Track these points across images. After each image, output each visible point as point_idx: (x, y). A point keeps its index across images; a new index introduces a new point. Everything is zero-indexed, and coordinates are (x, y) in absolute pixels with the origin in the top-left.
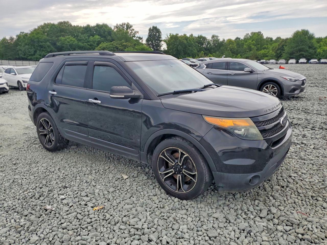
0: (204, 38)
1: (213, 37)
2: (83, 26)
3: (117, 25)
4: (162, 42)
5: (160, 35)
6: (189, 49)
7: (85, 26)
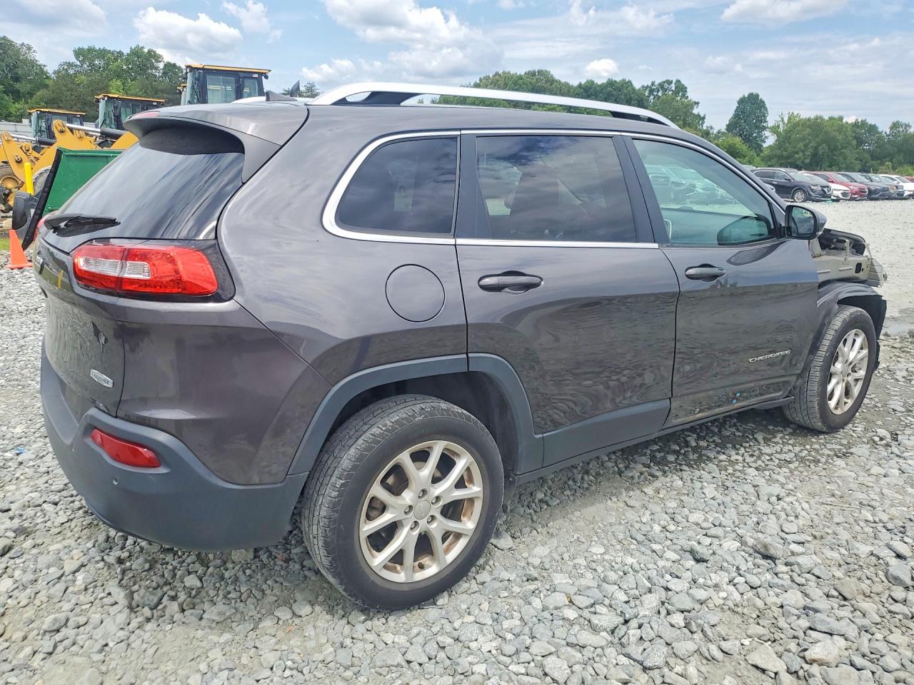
0: (872, 129)
1: (895, 126)
2: (580, 85)
3: (653, 84)
4: (765, 132)
5: (764, 116)
6: (842, 153)
7: (583, 83)
